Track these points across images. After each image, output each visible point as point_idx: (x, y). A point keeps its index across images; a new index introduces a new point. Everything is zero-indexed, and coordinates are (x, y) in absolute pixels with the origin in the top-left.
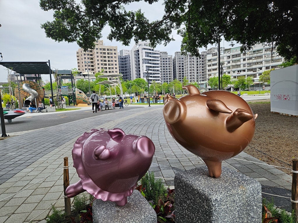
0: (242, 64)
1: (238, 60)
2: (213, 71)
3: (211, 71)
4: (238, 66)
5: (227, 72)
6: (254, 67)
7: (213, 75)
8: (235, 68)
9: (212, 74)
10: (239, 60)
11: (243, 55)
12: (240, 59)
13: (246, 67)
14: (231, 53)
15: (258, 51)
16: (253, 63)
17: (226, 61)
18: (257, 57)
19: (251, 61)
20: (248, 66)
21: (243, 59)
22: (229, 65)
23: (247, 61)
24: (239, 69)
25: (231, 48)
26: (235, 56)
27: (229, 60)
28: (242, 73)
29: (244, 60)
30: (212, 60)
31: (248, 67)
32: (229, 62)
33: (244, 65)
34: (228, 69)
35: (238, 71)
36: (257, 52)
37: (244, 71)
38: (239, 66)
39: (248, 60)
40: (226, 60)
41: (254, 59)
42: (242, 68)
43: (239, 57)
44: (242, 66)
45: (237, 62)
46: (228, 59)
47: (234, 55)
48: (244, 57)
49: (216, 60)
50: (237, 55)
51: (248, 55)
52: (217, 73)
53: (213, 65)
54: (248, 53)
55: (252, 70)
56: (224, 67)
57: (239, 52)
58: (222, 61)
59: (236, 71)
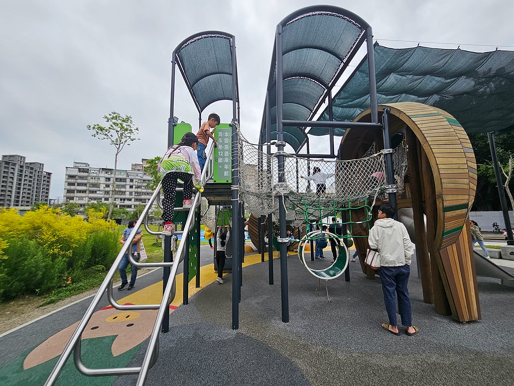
0: (128, 191)
1: (122, 186)
2: (77, 192)
3: (74, 192)
4: (122, 193)
5: (104, 199)
6: (143, 197)
7: (77, 199)
8: (117, 194)
9: (75, 198)
10: (124, 186)
12: (126, 185)
13: (133, 196)
16: (143, 193)
17: (104, 184)
19: (139, 190)
20: (136, 196)
21: (129, 186)
22: (107, 189)
23: (134, 189)
24: (123, 197)
25: (113, 169)
26: (119, 180)
27: (108, 183)
28: (127, 203)
29: (131, 187)
30: (77, 178)
32: (108, 186)
33: (130, 193)
34: (105, 194)
35: (121, 199)
36: (147, 182)
37: (130, 200)
38: (124, 193)
39: (136, 188)
40: (103, 182)
41: (143, 189)
42: (127, 196)
43: (124, 182)
44: (127, 193)
46: (106, 181)
47: (117, 179)
48: (131, 184)
49: (85, 178)
50: (121, 180)
51: (136, 183)
52: (85, 197)
53: (79, 184)
54: (137, 180)
55: (141, 200)
56: (100, 191)
57: (125, 177)
58: (96, 182)
59: (118, 199)
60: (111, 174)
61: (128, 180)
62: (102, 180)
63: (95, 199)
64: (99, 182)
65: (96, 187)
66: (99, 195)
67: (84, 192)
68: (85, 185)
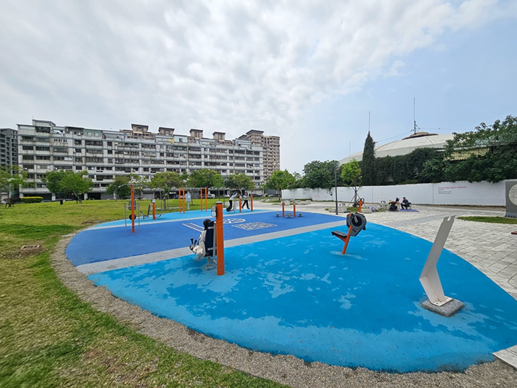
0: (106, 158)
1: (97, 151)
2: (37, 159)
3: (33, 159)
4: (98, 160)
5: (75, 167)
6: (126, 165)
7: (39, 167)
8: (92, 162)
9: (35, 166)
10: (100, 151)
11: (108, 145)
12: (103, 149)
13: (114, 164)
14: (83, 136)
15: (132, 144)
16: (125, 160)
17: (73, 148)
18: (131, 152)
19: (121, 156)
20: (118, 163)
21: (107, 151)
22: (78, 154)
23: (113, 155)
24: (99, 164)
25: (83, 129)
26: (92, 143)
27: (78, 146)
28: (106, 172)
29: (110, 152)
30: (34, 139)
31: (117, 165)
32: (79, 150)
33: (109, 160)
34: (76, 161)
35: (98, 168)
36: (130, 146)
37: (109, 168)
38: (101, 160)
39: (116, 153)
40: (72, 146)
41: (126, 155)
42: (106, 163)
43: (99, 145)
44: (106, 160)
45: (96, 153)
46: (76, 144)
47: (90, 141)
48: (110, 148)
49: (46, 140)
50: (95, 143)
51: (116, 147)
52: (50, 165)
53: (38, 148)
54: (116, 143)
55: (123, 169)
56: (68, 157)
57: (100, 138)
58: (62, 145)
59: (94, 167)
60: (82, 134)
61: (105, 143)
62: (70, 143)
63: (63, 167)
64: (66, 145)
65: (63, 152)
66: (67, 162)
67: (47, 158)
68: (47, 149)
